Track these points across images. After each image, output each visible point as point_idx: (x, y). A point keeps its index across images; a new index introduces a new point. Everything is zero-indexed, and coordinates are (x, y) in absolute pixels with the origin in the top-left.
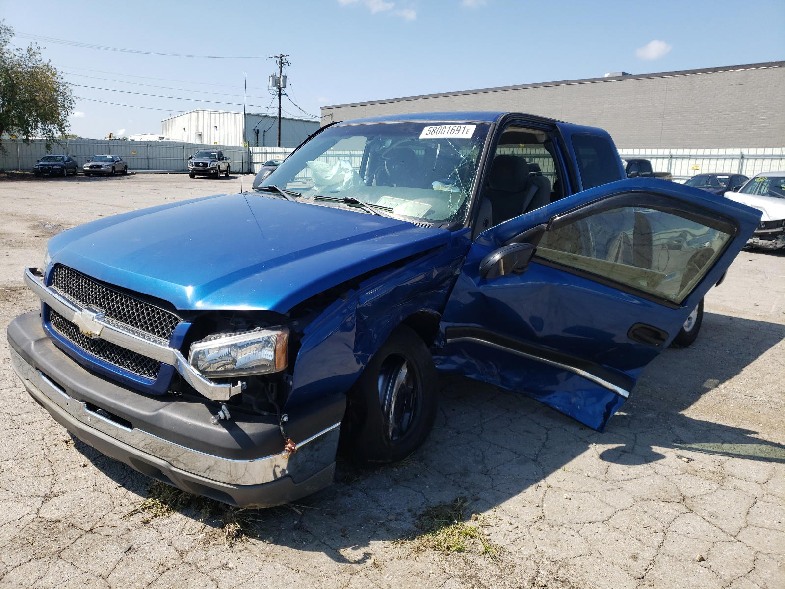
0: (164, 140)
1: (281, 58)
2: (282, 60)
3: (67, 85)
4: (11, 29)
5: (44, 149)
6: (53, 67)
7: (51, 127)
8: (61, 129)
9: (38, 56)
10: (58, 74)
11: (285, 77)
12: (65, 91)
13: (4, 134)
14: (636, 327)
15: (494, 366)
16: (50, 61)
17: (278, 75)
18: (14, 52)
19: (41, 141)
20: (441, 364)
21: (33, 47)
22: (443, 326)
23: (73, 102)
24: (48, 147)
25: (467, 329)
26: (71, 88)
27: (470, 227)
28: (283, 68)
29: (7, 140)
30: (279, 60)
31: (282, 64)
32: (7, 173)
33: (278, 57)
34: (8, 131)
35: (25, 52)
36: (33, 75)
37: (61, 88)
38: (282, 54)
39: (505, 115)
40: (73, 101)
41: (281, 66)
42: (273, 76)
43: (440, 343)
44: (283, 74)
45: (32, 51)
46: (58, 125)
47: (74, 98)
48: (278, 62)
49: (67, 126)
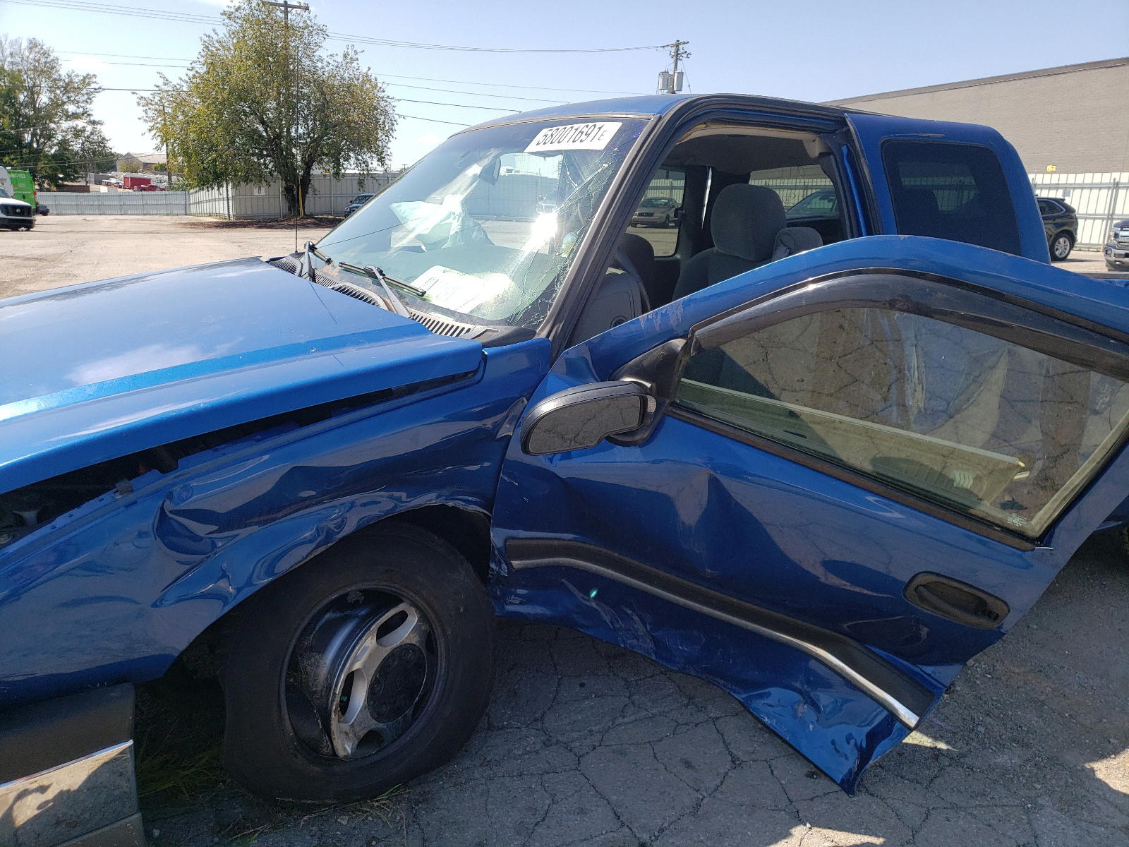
0: (513, 173)
1: (677, 46)
2: (678, 50)
3: (389, 100)
4: (325, 28)
5: (356, 186)
6: (373, 77)
7: (366, 157)
8: (381, 160)
9: (355, 64)
10: (379, 85)
11: (681, 74)
12: (387, 108)
13: (314, 167)
14: (921, 580)
15: (636, 618)
16: (369, 69)
17: (671, 73)
18: (326, 59)
19: (353, 175)
20: (521, 603)
21: (350, 51)
22: (498, 536)
23: (395, 123)
24: (361, 183)
25: (556, 543)
26: (393, 104)
27: (550, 338)
28: (679, 62)
29: (318, 176)
30: (673, 49)
31: (677, 56)
32: (316, 219)
33: (672, 46)
34: (320, 162)
35: (340, 59)
36: (349, 89)
37: (383, 104)
38: (678, 41)
39: (689, 101)
40: (395, 121)
41: (677, 59)
42: (665, 74)
43: (500, 568)
44: (679, 70)
45: (349, 57)
46: (377, 155)
47: (397, 117)
48: (673, 54)
49: (388, 155)
